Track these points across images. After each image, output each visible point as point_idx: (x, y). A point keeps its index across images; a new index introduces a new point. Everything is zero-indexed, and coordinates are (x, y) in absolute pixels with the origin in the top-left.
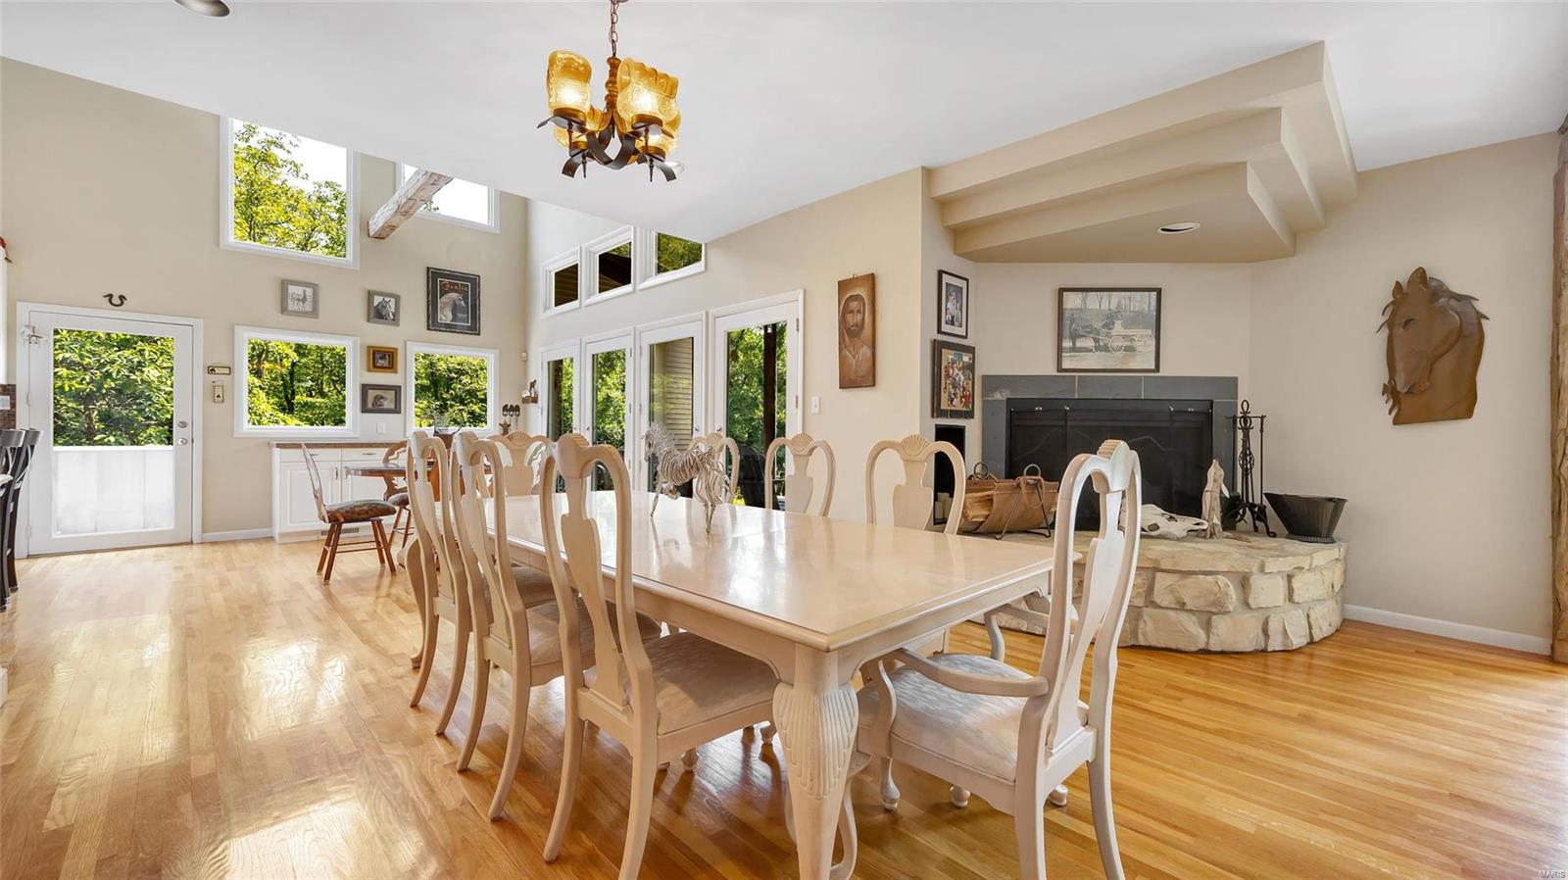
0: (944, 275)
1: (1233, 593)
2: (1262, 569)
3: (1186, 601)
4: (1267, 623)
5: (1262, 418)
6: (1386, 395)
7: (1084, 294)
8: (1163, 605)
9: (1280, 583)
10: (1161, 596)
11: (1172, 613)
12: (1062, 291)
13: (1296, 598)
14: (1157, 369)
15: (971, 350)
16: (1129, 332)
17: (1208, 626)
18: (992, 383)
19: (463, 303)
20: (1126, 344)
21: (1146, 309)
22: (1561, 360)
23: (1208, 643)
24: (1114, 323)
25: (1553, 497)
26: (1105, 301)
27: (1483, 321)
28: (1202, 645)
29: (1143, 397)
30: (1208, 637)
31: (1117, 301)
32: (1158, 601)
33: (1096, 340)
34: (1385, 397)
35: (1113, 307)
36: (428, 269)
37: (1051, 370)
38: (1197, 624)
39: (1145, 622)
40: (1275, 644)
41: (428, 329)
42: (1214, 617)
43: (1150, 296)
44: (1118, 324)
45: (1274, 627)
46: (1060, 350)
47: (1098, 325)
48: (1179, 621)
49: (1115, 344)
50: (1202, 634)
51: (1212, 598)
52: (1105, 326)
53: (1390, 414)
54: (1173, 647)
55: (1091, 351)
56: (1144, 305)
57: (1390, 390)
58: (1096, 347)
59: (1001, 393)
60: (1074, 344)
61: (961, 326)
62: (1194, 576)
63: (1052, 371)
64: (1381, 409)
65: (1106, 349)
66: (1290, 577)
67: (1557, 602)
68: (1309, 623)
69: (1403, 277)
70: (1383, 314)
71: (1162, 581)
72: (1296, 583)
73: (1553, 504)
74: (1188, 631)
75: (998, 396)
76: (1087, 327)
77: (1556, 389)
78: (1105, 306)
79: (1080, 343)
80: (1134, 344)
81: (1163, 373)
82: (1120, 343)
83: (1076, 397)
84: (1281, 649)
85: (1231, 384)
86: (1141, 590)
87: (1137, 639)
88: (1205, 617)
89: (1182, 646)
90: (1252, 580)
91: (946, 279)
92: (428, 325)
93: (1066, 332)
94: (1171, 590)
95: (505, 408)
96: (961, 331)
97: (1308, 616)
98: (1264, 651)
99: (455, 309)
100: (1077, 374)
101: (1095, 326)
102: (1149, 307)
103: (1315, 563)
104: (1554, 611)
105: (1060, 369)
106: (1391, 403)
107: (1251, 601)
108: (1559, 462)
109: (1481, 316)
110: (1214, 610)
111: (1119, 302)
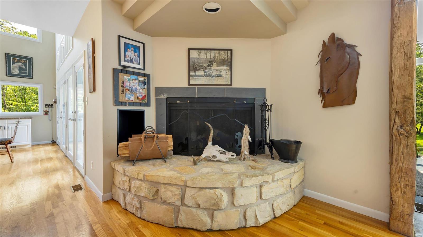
0: (121, 38)
1: (225, 198)
2: (241, 185)
3: (200, 203)
4: (246, 213)
5: (271, 105)
6: (320, 94)
7: (199, 51)
8: (189, 205)
9: (255, 190)
10: (188, 201)
11: (194, 210)
12: (190, 50)
13: (264, 197)
14: (231, 85)
15: (148, 76)
16: (219, 68)
17: (212, 217)
18: (159, 90)
19: (24, 67)
20: (219, 73)
21: (226, 58)
22: (393, 72)
23: (212, 226)
24: (212, 64)
25: (390, 144)
26: (209, 54)
27: (360, 57)
28: (209, 227)
29: (225, 97)
30: (212, 223)
31: (213, 54)
32: (187, 204)
33: (205, 72)
34: (319, 95)
35: (212, 57)
36: (6, 54)
37: (185, 85)
38: (207, 216)
39: (181, 214)
40: (251, 223)
41: (6, 76)
42: (215, 212)
43: (228, 52)
44: (214, 64)
45: (250, 214)
46: (189, 76)
47: (205, 65)
48: (198, 215)
49: (213, 74)
50: (209, 220)
51: (213, 202)
52: (209, 65)
53: (321, 103)
54: (195, 228)
55: (203, 76)
56: (225, 56)
57: (321, 92)
58: (205, 75)
59: (163, 95)
60: (195, 74)
61: (139, 64)
62: (204, 190)
63: (187, 86)
64: (317, 100)
65: (209, 76)
66: (261, 186)
67: (391, 200)
68: (273, 208)
69: (326, 38)
70: (318, 57)
71: (189, 193)
72: (264, 190)
73: (390, 147)
74: (201, 219)
75: (162, 96)
76: (201, 66)
77: (391, 88)
78: (208, 57)
79: (198, 73)
80: (221, 73)
81: (234, 86)
82: (215, 73)
83: (196, 97)
84: (254, 225)
85: (263, 91)
86: (179, 197)
87: (177, 222)
88: (211, 212)
89: (199, 228)
90: (236, 191)
91: (123, 40)
92: (6, 74)
93: (191, 68)
94: (193, 197)
95: (46, 105)
96: (141, 67)
97: (272, 205)
98: (245, 227)
99: (20, 69)
100: (197, 87)
101: (204, 66)
102: (228, 57)
103: (276, 178)
104: (390, 203)
105: (190, 85)
106: (322, 98)
107: (235, 202)
108: (392, 126)
109: (359, 54)
110: (215, 208)
111: (215, 55)
